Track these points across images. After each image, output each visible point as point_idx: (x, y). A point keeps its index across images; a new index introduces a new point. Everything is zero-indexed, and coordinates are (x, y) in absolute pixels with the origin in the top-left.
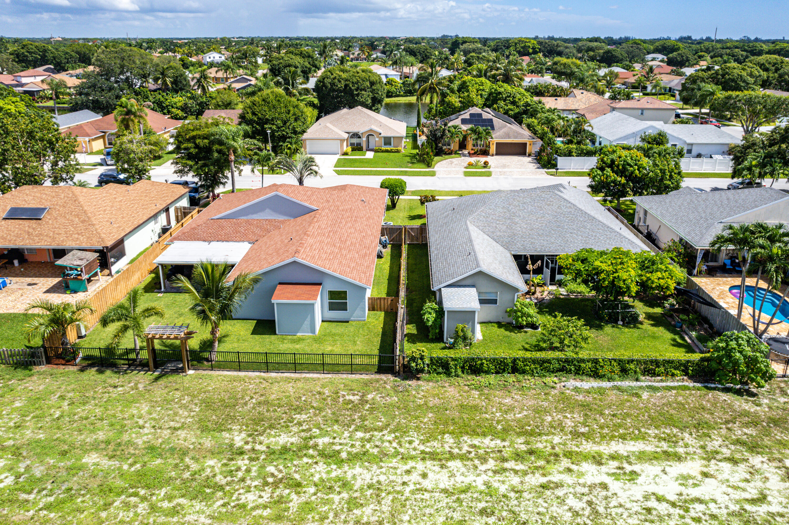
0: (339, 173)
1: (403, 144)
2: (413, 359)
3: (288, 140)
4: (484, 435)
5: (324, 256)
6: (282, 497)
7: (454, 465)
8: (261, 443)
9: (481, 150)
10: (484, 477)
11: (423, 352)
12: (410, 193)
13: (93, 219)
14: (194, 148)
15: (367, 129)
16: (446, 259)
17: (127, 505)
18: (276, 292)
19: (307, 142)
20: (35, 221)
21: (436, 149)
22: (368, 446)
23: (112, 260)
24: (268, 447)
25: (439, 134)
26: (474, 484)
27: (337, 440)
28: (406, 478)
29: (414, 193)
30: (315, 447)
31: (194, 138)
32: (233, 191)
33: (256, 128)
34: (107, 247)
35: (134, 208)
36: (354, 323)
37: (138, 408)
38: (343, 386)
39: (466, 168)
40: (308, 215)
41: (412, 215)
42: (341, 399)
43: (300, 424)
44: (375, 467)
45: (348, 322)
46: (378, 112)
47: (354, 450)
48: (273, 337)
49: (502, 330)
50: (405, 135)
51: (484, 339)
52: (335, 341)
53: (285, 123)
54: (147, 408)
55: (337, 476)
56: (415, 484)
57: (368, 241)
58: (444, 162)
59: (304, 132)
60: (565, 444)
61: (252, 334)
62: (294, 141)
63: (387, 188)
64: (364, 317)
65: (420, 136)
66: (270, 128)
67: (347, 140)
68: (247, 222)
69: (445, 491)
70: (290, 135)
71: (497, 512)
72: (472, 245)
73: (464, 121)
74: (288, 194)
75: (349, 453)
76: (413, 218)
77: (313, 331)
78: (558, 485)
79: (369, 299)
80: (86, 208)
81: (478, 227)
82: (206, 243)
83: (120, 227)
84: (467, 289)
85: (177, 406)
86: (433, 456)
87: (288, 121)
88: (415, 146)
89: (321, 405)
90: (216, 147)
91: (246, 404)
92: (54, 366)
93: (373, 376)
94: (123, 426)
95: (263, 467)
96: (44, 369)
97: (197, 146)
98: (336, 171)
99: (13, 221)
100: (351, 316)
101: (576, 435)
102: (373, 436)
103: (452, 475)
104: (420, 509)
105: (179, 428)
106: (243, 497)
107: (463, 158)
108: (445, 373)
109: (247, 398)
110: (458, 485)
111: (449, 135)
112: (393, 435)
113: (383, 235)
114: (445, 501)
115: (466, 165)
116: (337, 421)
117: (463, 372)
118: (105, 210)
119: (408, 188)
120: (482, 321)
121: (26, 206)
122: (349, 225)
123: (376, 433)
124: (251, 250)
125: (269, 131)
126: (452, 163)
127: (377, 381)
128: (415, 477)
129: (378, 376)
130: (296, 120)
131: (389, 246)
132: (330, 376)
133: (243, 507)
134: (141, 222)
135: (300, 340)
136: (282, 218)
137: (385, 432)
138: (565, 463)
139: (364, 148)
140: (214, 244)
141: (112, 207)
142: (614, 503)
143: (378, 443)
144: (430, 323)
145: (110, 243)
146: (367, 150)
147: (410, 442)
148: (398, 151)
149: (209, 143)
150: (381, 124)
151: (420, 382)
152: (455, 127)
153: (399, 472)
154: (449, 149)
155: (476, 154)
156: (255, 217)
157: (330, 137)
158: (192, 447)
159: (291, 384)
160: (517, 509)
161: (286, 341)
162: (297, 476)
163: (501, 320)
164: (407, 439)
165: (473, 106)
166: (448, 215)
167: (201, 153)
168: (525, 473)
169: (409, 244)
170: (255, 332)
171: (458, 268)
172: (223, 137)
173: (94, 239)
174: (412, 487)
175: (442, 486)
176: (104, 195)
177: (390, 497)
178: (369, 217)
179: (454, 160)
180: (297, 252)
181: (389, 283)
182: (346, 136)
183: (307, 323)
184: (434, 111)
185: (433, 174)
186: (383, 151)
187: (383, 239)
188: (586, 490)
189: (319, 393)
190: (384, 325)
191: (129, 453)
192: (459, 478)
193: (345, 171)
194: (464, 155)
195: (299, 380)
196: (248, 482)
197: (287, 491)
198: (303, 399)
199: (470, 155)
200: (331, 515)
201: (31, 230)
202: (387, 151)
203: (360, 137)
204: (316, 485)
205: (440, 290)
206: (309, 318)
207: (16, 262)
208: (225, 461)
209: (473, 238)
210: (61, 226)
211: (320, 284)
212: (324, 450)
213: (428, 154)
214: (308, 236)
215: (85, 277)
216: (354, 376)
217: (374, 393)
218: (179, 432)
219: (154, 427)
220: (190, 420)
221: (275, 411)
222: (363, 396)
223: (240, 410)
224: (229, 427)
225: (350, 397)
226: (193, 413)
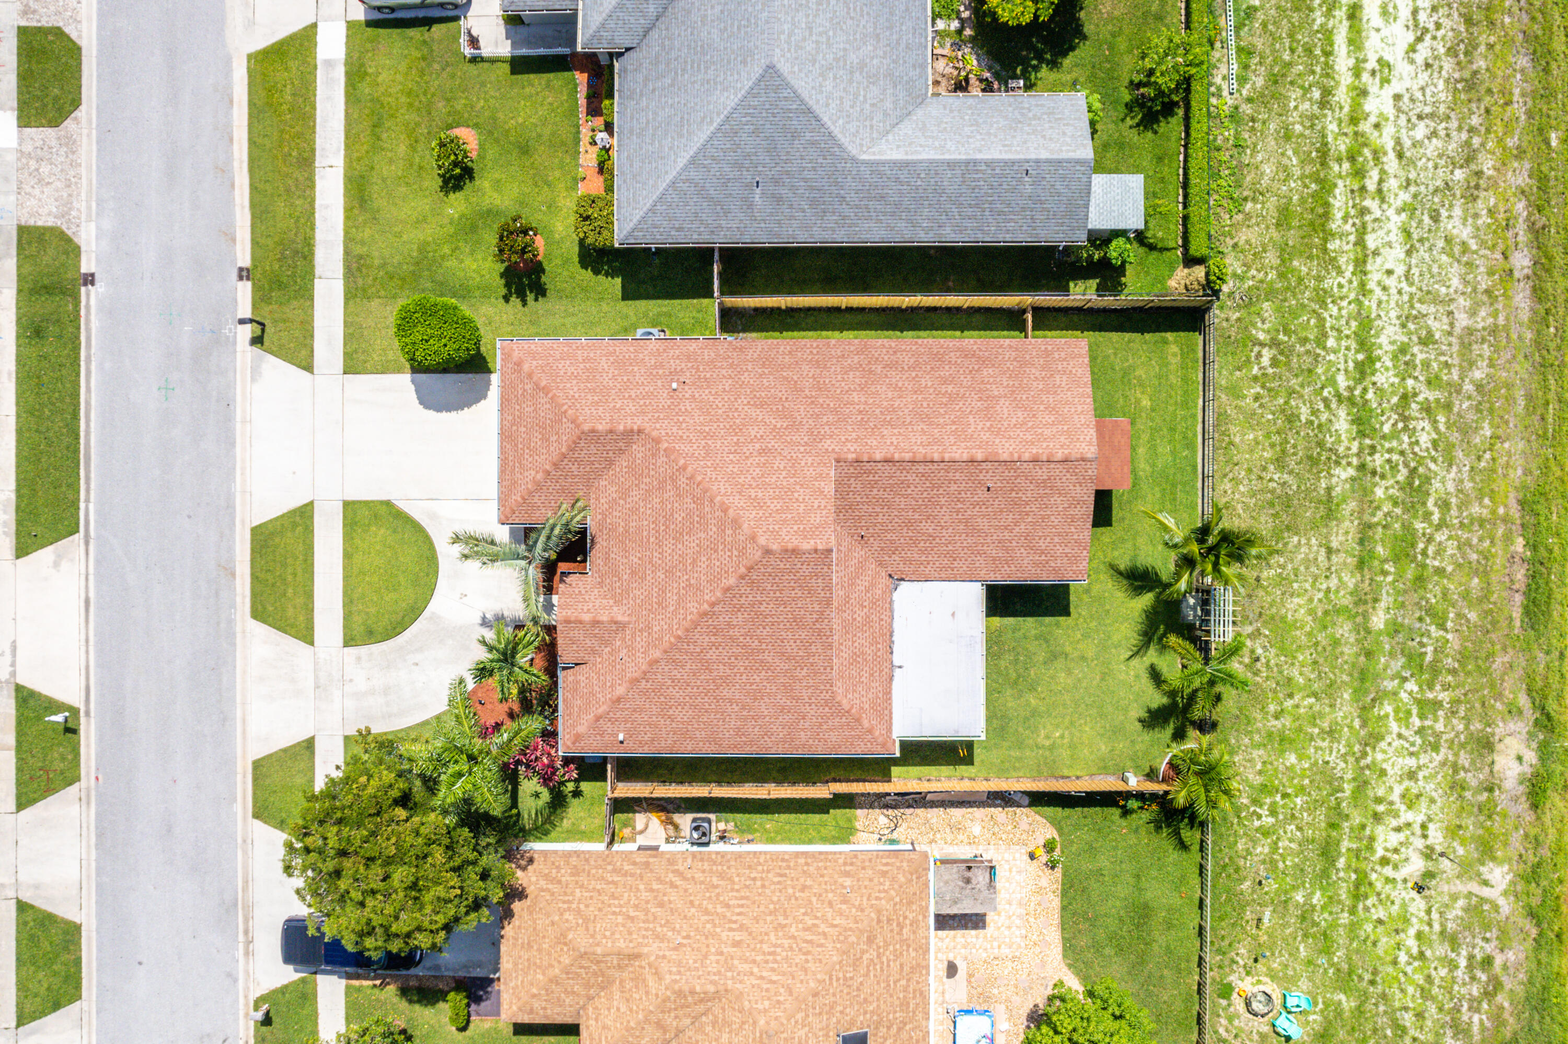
4: (1327, 205)
6: (1422, 409)
7: (1371, 242)
8: (1349, 449)
10: (1391, 212)
17: (1439, 552)
22: (1347, 332)
24: (1354, 439)
26: (1400, 224)
27: (1342, 366)
28: (1393, 291)
30: (1350, 389)
37: (1295, 612)
42: (1270, 371)
43: (1315, 412)
44: (1376, 323)
47: (1354, 345)
54: (1296, 599)
55: (1392, 360)
56: (1400, 282)
60: (1340, 121)
61: (1112, 525)
69: (1409, 253)
71: (1434, 207)
75: (1357, 351)
78: (1398, 142)
82: (897, 672)
85: (1290, 566)
86: (1360, 264)
89: (1284, 394)
91: (1283, 484)
94: (1327, 613)
95: (1384, 437)
101: (1324, 104)
102: (1332, 328)
103: (1390, 245)
104: (1433, 277)
105: (1329, 547)
106: (1424, 446)
110: (1401, 240)
112: (1330, 306)
114: (1422, 252)
116: (1310, 371)
123: (1328, 325)
128: (1391, 282)
133: (1435, 444)
137: (1326, 315)
138: (1365, 127)
140: (897, 658)
142: (1418, 95)
143: (1343, 322)
147: (1340, 286)
153: (1384, 298)
158: (1356, 523)
160: (1431, 188)
162: (1395, 400)
164: (1335, 290)
168: (1383, 172)
174: (1404, 285)
175: (1402, 256)
177: (1417, 305)
188: (1403, 118)
189: (1257, 399)
192: (1393, 237)
196: (1405, 446)
197: (1414, 406)
198: (1270, 417)
200: (1443, 359)
204: (1403, 379)
208: (1377, 478)
212: (1354, 379)
217: (1254, 332)
218: (1334, 545)
219: (1327, 577)
220: (1313, 541)
221: (1294, 447)
222: (1262, 345)
223: (1294, 488)
224: (1322, 492)
225: (1265, 361)
226: (1303, 541)
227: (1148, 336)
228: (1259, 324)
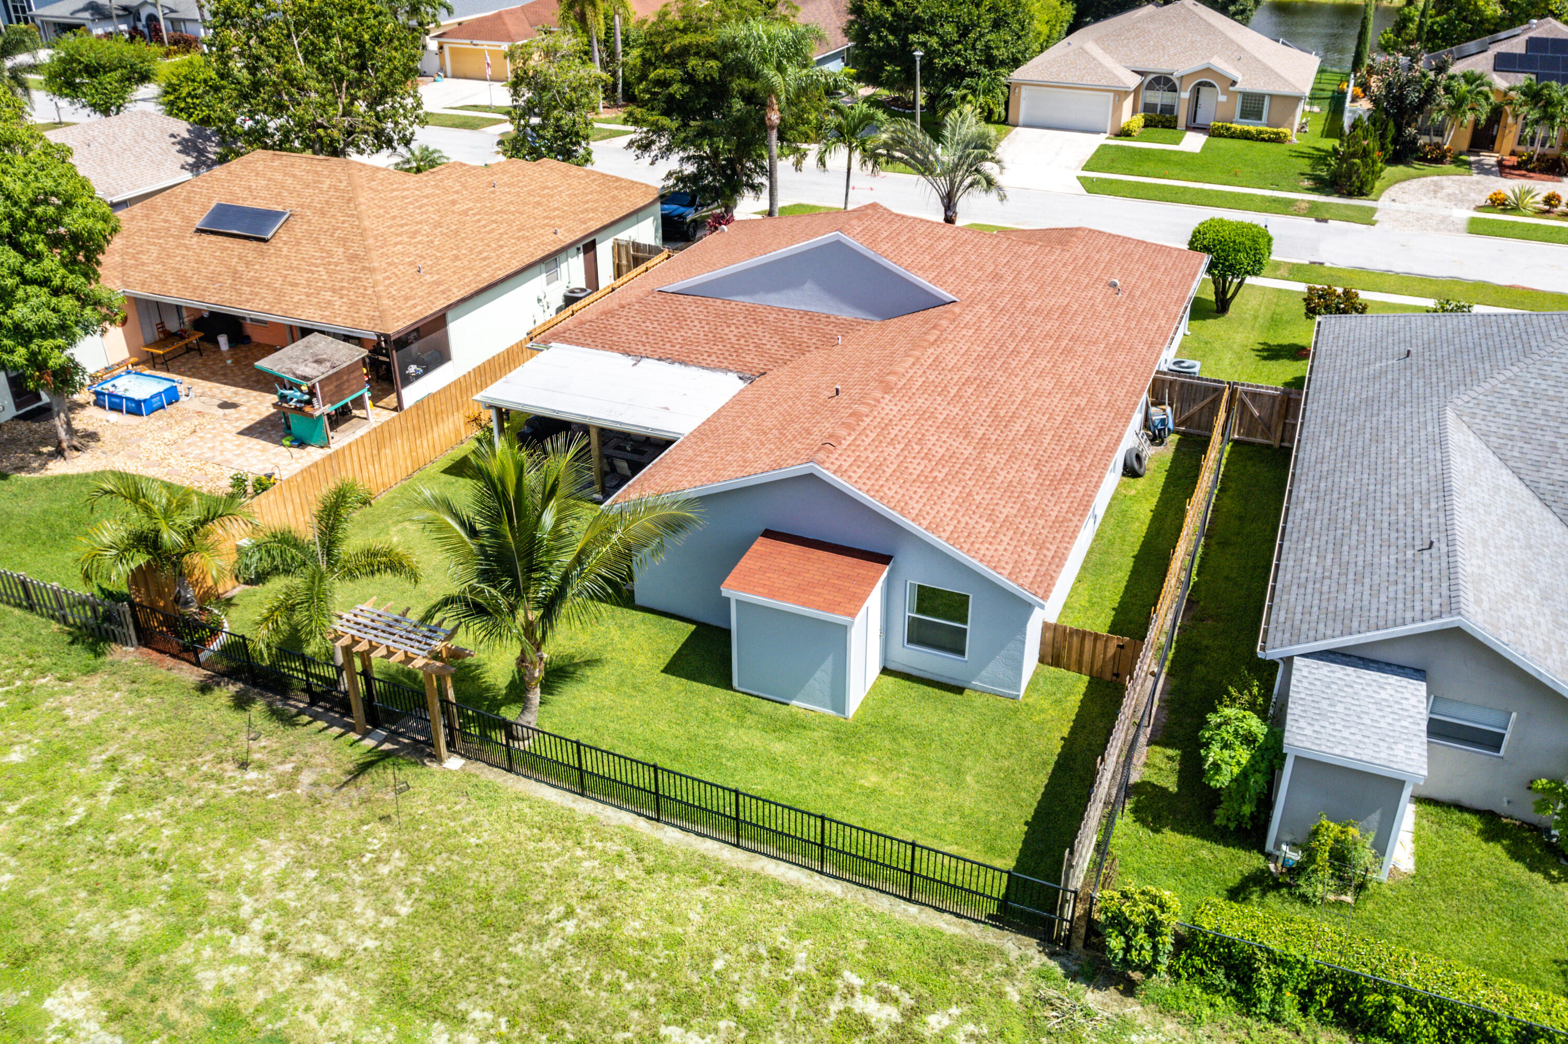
0: (1091, 187)
1: (1298, 120)
2: (1120, 923)
3: (968, 80)
5: (916, 468)
9: (1541, 158)
11: (1162, 907)
12: (1283, 272)
13: (374, 255)
14: (683, 81)
15: (1196, 64)
16: (1338, 545)
18: (745, 562)
19: (1024, 92)
20: (255, 244)
21: (1395, 141)
23: (412, 369)
25: (1413, 96)
29: (1295, 272)
31: (684, 52)
32: (770, 213)
33: (887, 42)
34: (387, 337)
35: (495, 235)
36: (979, 701)
37: (262, 854)
38: (861, 945)
39: (1479, 208)
40: (920, 316)
41: (1273, 342)
42: (835, 1006)
45: (959, 690)
46: (1245, 22)
48: (720, 694)
49: (1497, 849)
50: (1307, 92)
51: (1420, 876)
52: (896, 755)
53: (964, 31)
54: (283, 864)
57: (1090, 428)
58: (1415, 183)
59: (1016, 63)
61: (666, 670)
62: (982, 84)
63: (1206, 249)
64: (1017, 687)
65: (1354, 99)
66: (924, 44)
67: (1136, 91)
68: (751, 312)
70: (974, 67)
72: (1447, 511)
73: (1504, 63)
74: (873, 242)
76: (1273, 353)
77: (839, 702)
79: (1046, 627)
80: (367, 223)
81: (1483, 436)
82: (629, 361)
83: (438, 283)
84: (1393, 679)
85: (358, 879)
87: (974, 26)
88: (1333, 129)
89: (762, 1011)
90: (738, 83)
91: (542, 931)
92: (155, 655)
93: (975, 928)
94: (198, 910)
96: (129, 659)
97: (689, 79)
98: (1082, 180)
99: (213, 238)
100: (974, 677)
105: (328, 967)
107: (1476, 177)
108: (1233, 993)
109: (557, 910)
111: (1446, 101)
113: (1157, 401)
115: (1483, 199)
117: (1304, 1009)
118: (416, 233)
119: (1277, 255)
120: (1425, 793)
121: (248, 204)
122: (1042, 363)
124: (737, 400)
125: (919, 53)
126: (1438, 188)
127: (985, 955)
129: (991, 936)
130: (997, 25)
131: (1173, 439)
132: (836, 888)
134: (501, 274)
135: (797, 725)
136: (847, 314)
139: (1182, 121)
140: (648, 365)
141: (438, 225)
144: (1223, 780)
145: (396, 326)
146: (1188, 128)
148: (1278, 139)
149: (722, 70)
150: (1240, 55)
151: (1132, 1008)
152: (1470, 79)
154: (1438, 146)
155: (1525, 167)
156: (775, 300)
157: (1088, 80)
159: (703, 893)
161: (750, 720)
163: (1502, 807)
165: (1542, 17)
166: (1383, 372)
167: (698, 97)
169: (1236, 442)
170: (675, 667)
171: (1375, 592)
172: (752, 56)
173: (364, 310)
176: (428, 191)
178: (1119, 343)
179: (1445, 181)
180: (830, 444)
181: (1135, 572)
182: (1134, 81)
183: (822, 676)
184: (1412, 27)
185: (1367, 218)
186: (1234, 136)
187: (1157, 414)
189: (777, 956)
190: (1073, 731)
191: (162, 1018)
193: (1111, 182)
194: (1483, 170)
195: (732, 878)
198: (718, 965)
199: (1503, 169)
201: (241, 268)
202: (1246, 136)
203: (1173, 89)
205: (1289, 661)
206: (828, 664)
207: (223, 340)
209: (1456, 482)
210: (304, 266)
211: (884, 559)
213: (1365, 153)
214: (887, 388)
215: (321, 409)
216: (913, 909)
217: (955, 1011)
218: (323, 981)
219: (269, 937)
220: (370, 943)
221: (615, 988)
222: (913, 1013)
223: (519, 949)
224: (462, 1006)
225: (867, 1005)
226: (388, 922)
227: (1020, 830)
228: (970, 1027)
